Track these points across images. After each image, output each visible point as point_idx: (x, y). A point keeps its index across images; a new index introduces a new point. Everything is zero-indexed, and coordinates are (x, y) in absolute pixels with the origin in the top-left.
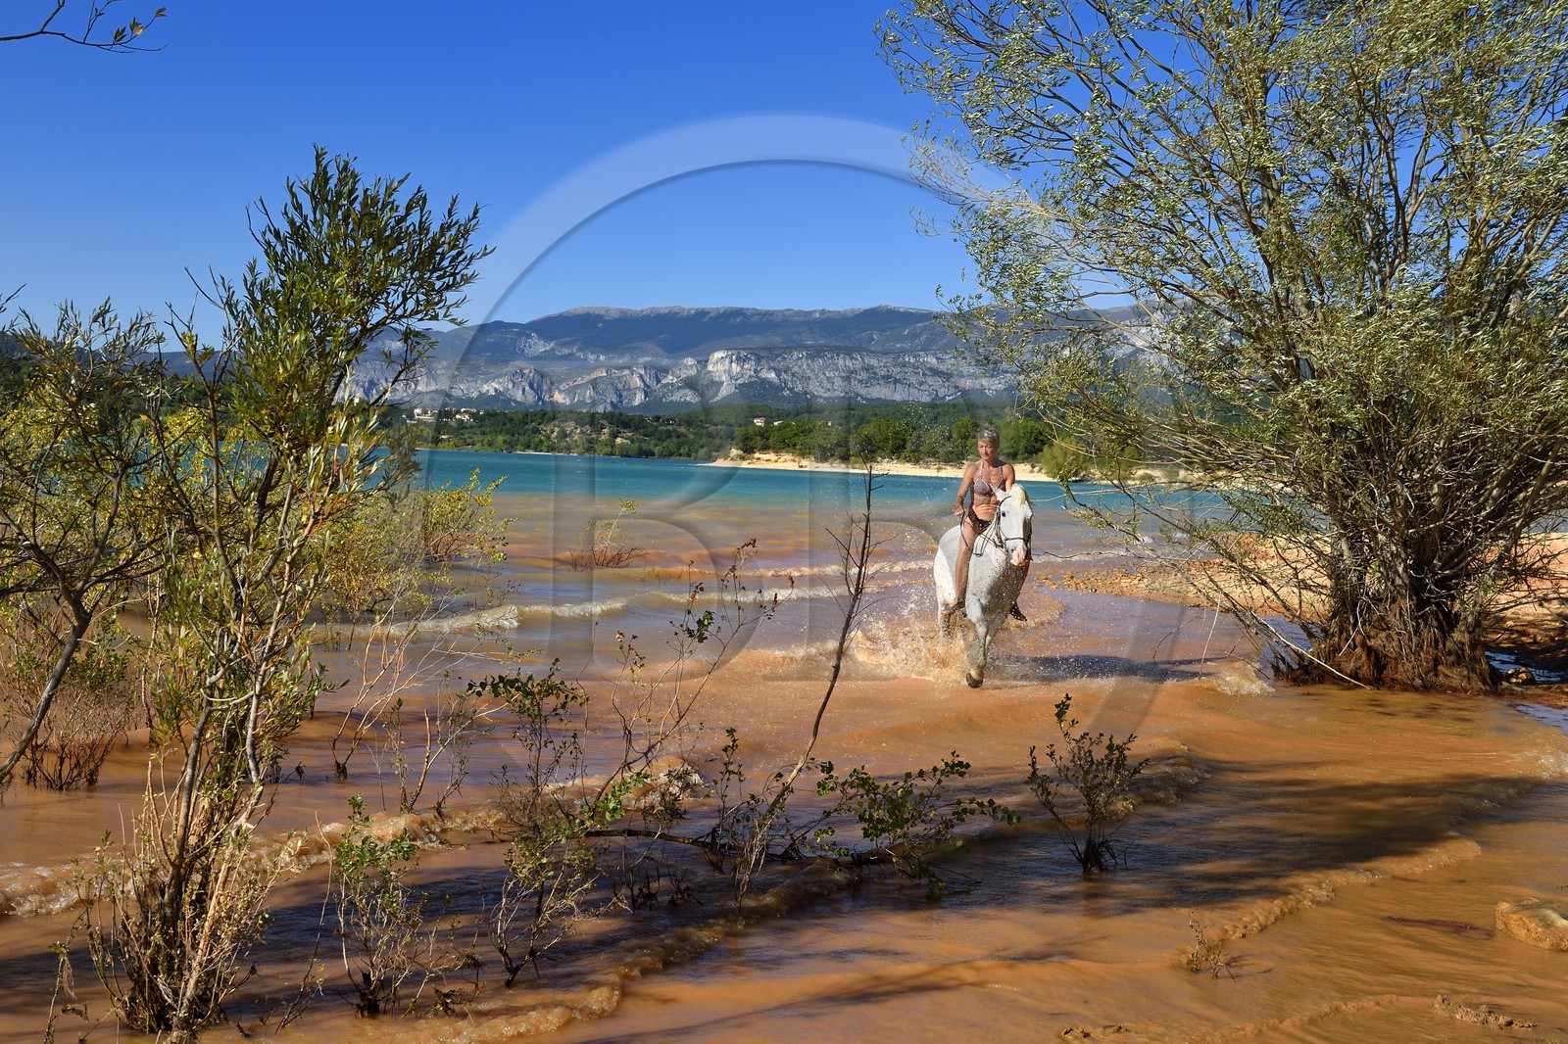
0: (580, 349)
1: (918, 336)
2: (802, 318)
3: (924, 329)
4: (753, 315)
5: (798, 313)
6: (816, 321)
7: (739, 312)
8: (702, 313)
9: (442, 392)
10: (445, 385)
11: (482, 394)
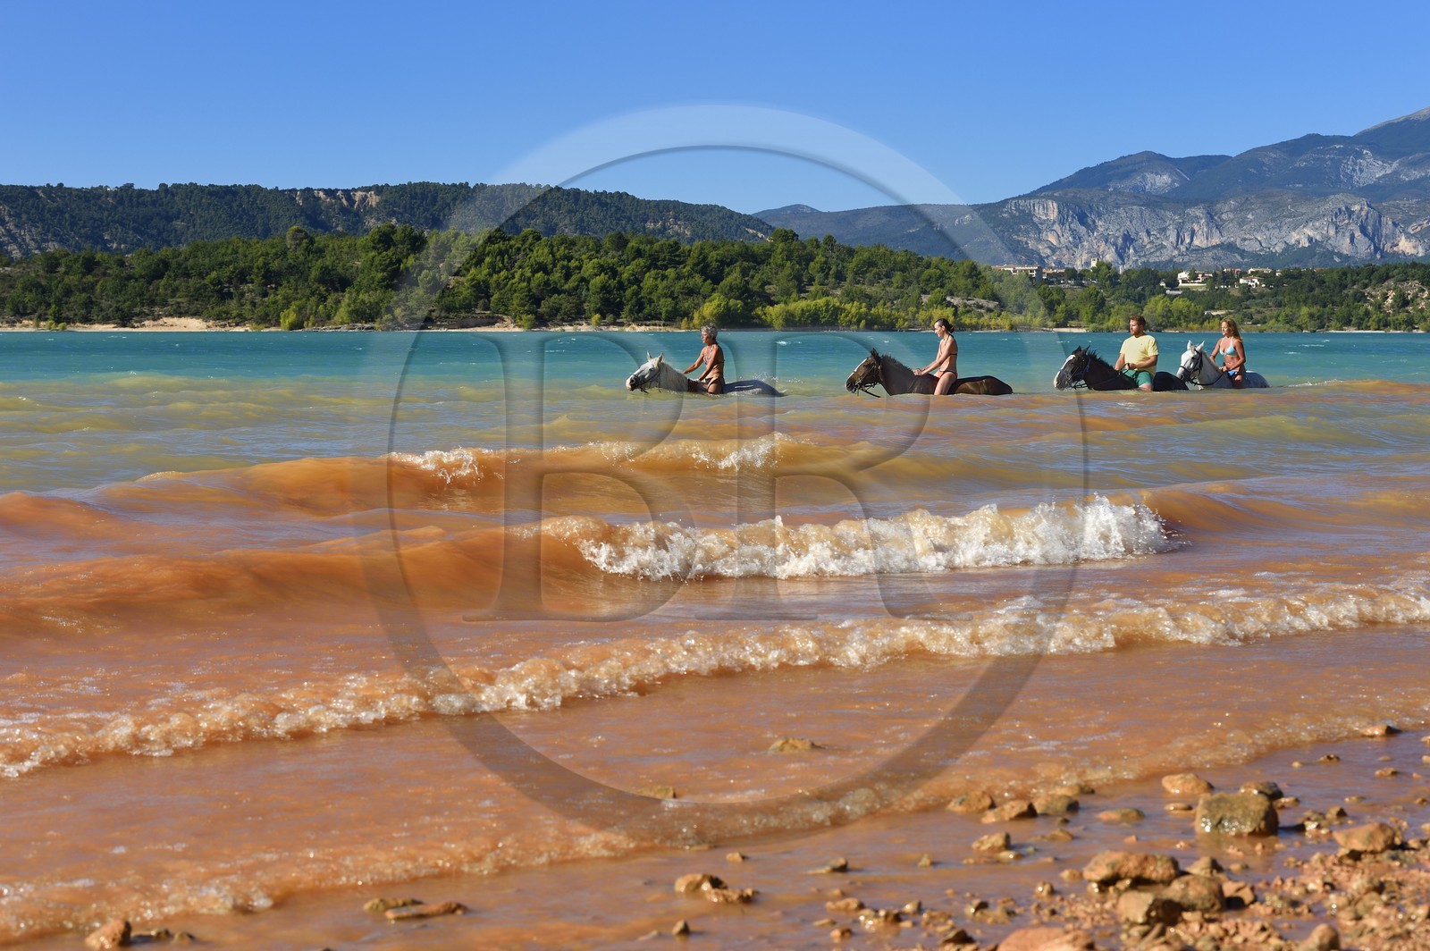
9: (1230, 247)
10: (1233, 236)
11: (1288, 247)
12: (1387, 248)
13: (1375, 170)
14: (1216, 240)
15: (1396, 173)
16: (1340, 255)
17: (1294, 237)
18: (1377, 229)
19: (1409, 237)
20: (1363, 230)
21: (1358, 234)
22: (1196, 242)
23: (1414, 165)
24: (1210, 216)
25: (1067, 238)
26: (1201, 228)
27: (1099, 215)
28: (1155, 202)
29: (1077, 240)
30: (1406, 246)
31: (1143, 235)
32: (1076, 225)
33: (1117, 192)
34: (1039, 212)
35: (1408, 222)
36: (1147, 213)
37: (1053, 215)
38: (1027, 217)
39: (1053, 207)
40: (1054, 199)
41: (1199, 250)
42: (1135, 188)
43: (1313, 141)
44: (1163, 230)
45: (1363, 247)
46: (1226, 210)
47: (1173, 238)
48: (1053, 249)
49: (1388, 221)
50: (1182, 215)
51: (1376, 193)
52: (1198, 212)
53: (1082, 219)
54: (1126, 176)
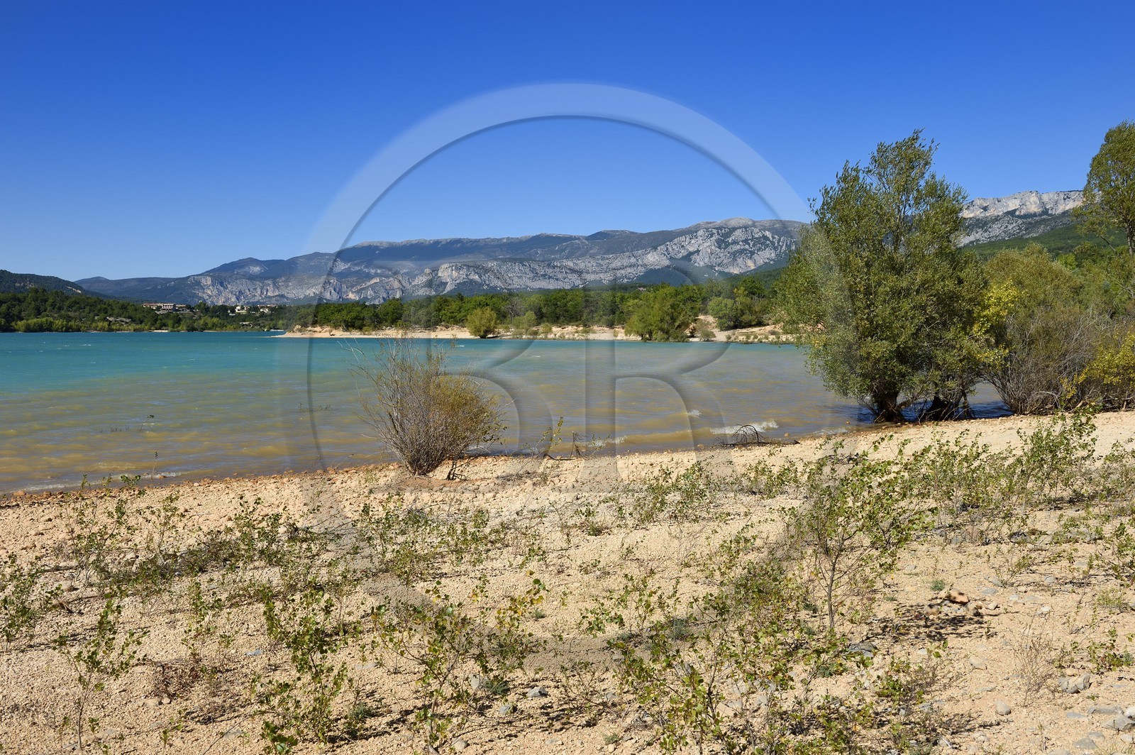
0: (366, 267)
2: (496, 243)
3: (567, 246)
4: (467, 242)
5: (494, 240)
6: (504, 244)
7: (459, 241)
8: (437, 242)
9: (282, 296)
10: (284, 292)
11: (306, 296)
12: (344, 297)
13: (341, 266)
14: (277, 293)
15: (349, 268)
16: (326, 299)
17: (308, 292)
18: (340, 290)
19: (353, 292)
20: (335, 290)
21: (333, 291)
22: (269, 294)
23: (356, 265)
24: (274, 284)
25: (215, 292)
26: (271, 288)
27: (229, 283)
28: (253, 278)
29: (220, 293)
30: (352, 296)
31: (247, 291)
32: (219, 287)
33: (237, 274)
34: (203, 281)
35: (352, 287)
36: (248, 282)
37: (209, 282)
38: (198, 283)
39: (209, 279)
40: (210, 276)
41: (270, 297)
42: (246, 272)
43: (317, 255)
44: (256, 289)
45: (335, 297)
46: (281, 282)
47: (259, 292)
48: (210, 297)
49: (344, 286)
50: (263, 283)
51: (342, 276)
52: (270, 282)
53: (222, 284)
54: (242, 267)
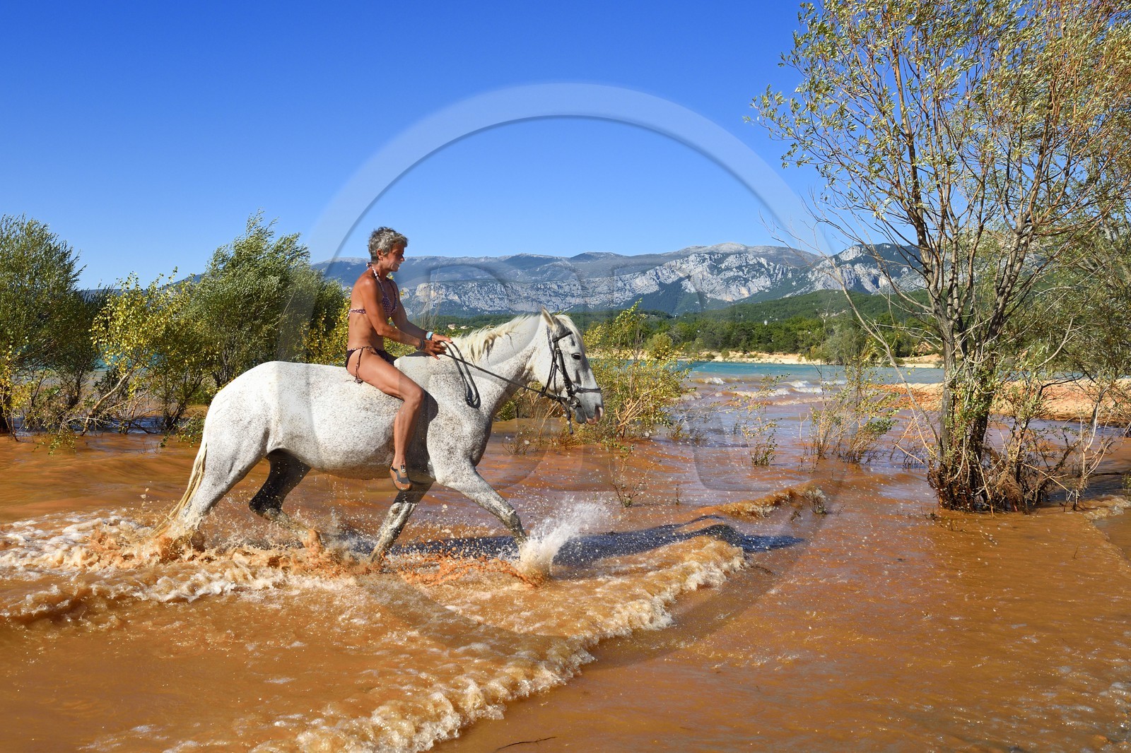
1: (546, 272)
5: (470, 259)
